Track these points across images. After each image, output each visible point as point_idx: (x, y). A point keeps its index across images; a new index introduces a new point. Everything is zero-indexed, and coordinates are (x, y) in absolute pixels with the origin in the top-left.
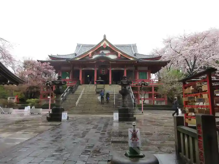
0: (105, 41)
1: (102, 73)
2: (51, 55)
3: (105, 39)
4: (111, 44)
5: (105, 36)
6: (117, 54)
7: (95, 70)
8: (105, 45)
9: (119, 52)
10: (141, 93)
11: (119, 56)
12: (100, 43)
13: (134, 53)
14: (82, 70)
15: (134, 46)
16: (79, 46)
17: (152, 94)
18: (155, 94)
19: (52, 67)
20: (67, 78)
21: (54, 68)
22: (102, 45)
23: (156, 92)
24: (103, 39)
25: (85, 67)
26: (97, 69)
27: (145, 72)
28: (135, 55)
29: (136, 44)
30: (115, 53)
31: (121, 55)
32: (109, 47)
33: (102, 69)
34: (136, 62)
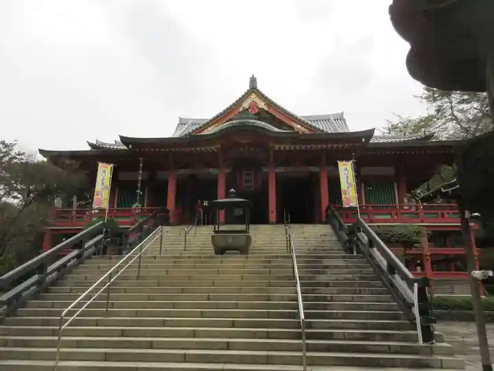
0: (253, 96)
1: (244, 185)
3: (253, 89)
5: (253, 81)
7: (221, 174)
20: (134, 206)
22: (246, 105)
24: (248, 89)
25: (186, 166)
26: (228, 171)
29: (342, 114)
32: (267, 112)
33: (244, 174)
34: (363, 140)
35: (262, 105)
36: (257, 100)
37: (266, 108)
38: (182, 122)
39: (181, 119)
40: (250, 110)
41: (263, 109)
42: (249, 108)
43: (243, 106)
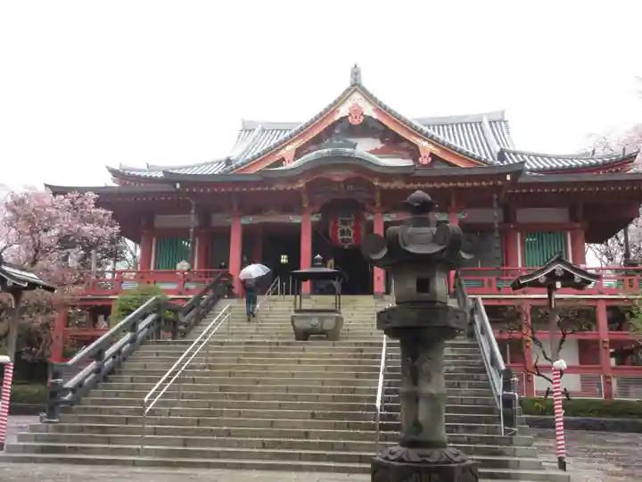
0: (357, 96)
1: (340, 237)
2: (117, 168)
3: (356, 86)
4: (385, 108)
5: (356, 73)
6: (414, 152)
7: (305, 222)
8: (356, 110)
9: (425, 144)
10: (537, 336)
11: (425, 160)
12: (335, 102)
13: (498, 150)
14: (243, 225)
15: (498, 122)
16: (247, 129)
17: (596, 342)
18: (612, 343)
19: (103, 211)
20: (179, 266)
21: (114, 216)
22: (343, 111)
23: (618, 335)
24: (348, 85)
25: (256, 211)
26: (315, 218)
27: (556, 230)
28: (501, 155)
29: (503, 113)
30: (406, 150)
31: (431, 155)
32: (378, 121)
33: (339, 222)
34: (508, 178)
35: (369, 111)
36: (362, 104)
37: (375, 116)
39: (244, 122)
40: (350, 118)
41: (371, 117)
42: (350, 115)
43: (341, 111)
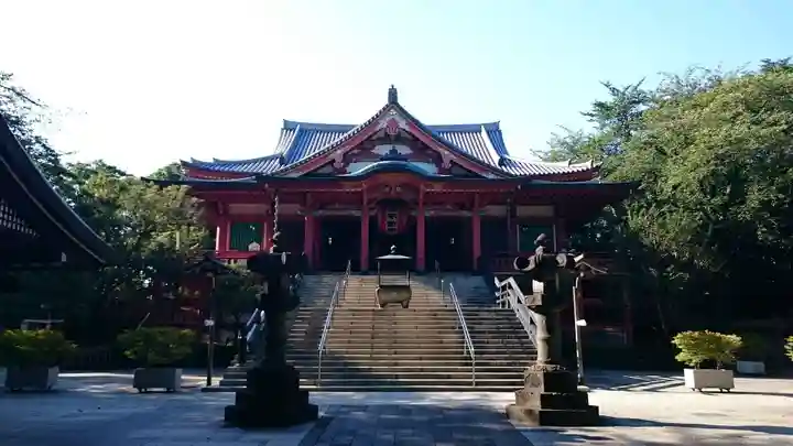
0: (393, 112)
1: (387, 227)
3: (393, 104)
5: (393, 94)
6: (438, 160)
7: (364, 216)
8: (393, 124)
9: (446, 153)
11: (446, 165)
15: (493, 132)
16: (288, 129)
20: (250, 247)
26: (371, 214)
28: (501, 163)
31: (452, 162)
32: (409, 133)
34: (519, 187)
35: (403, 124)
36: (397, 118)
37: (407, 128)
38: (288, 126)
39: (286, 122)
40: (387, 129)
41: (404, 130)
42: (388, 127)
43: (382, 124)
